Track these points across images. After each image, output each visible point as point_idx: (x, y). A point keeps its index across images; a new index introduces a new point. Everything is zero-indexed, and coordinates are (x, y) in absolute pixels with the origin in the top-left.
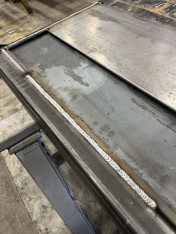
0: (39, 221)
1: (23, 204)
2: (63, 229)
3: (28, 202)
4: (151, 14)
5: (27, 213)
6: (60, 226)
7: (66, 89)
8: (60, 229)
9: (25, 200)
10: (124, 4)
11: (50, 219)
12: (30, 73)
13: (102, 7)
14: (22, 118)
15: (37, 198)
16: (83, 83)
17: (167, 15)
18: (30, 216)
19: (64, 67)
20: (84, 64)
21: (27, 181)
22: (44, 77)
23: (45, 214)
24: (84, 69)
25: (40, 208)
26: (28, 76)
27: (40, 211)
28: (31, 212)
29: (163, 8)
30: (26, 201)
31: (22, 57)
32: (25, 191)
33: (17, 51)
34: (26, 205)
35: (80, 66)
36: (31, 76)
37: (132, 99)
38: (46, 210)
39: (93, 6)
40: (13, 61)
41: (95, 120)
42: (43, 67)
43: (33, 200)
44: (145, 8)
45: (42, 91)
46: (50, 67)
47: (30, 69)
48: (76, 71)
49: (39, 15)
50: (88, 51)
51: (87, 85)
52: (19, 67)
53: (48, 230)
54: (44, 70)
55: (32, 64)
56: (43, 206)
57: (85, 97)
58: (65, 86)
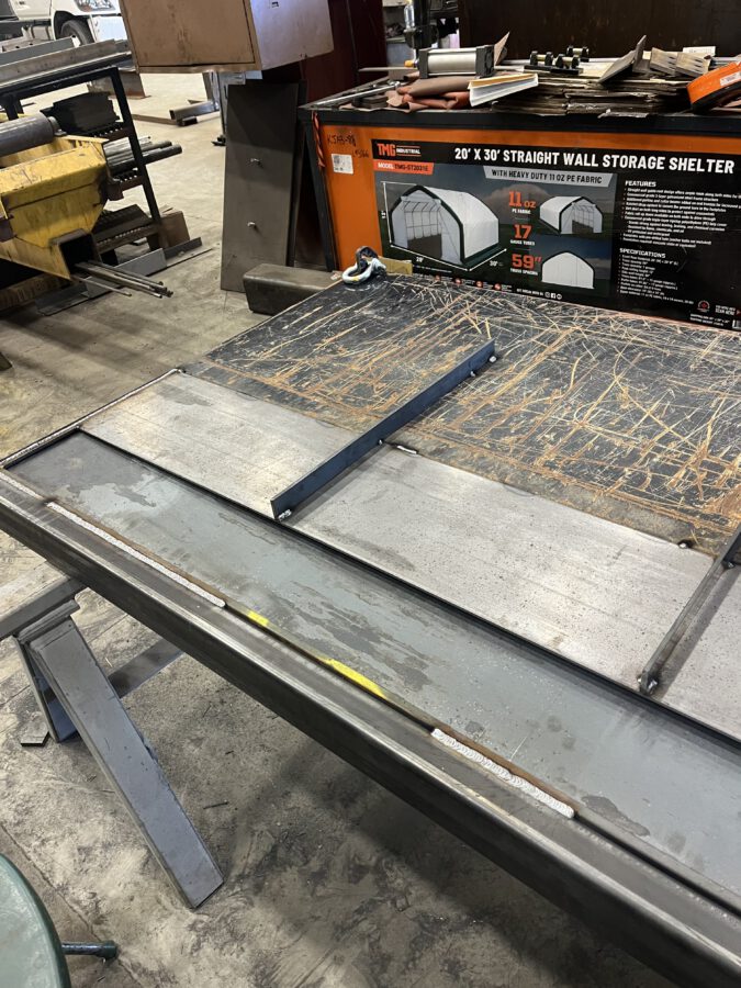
0: (72, 882)
1: (23, 857)
2: (136, 884)
3: (38, 850)
4: (266, 387)
5: (38, 872)
6: (129, 880)
7: (118, 516)
8: (129, 886)
9: (29, 846)
10: (222, 372)
11: (102, 871)
12: (54, 500)
13: (183, 379)
14: (40, 576)
15: (63, 836)
16: (146, 503)
17: (290, 389)
18: (45, 879)
19: (114, 485)
20: (149, 477)
21: (30, 804)
22: (80, 503)
23: (86, 865)
24: (148, 484)
25: (73, 855)
26: (52, 504)
27: (72, 861)
28: (49, 869)
29: (287, 375)
30: (31, 850)
31: (33, 478)
32: (27, 827)
33: (21, 469)
34: (34, 857)
35: (142, 480)
36: (57, 503)
37: (220, 514)
38: (88, 855)
39: (165, 378)
40: (17, 485)
41: (163, 546)
42: (75, 489)
43: (52, 842)
44: (258, 378)
45: (79, 521)
46: (89, 487)
47: (52, 494)
48: (135, 489)
49: (32, 373)
50: (154, 455)
51: (153, 505)
52: (33, 494)
53: (99, 897)
54: (78, 493)
55: (55, 487)
56: (79, 850)
57: (149, 520)
58: (116, 510)
